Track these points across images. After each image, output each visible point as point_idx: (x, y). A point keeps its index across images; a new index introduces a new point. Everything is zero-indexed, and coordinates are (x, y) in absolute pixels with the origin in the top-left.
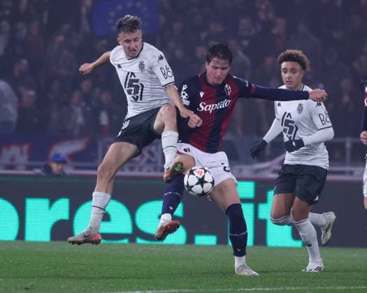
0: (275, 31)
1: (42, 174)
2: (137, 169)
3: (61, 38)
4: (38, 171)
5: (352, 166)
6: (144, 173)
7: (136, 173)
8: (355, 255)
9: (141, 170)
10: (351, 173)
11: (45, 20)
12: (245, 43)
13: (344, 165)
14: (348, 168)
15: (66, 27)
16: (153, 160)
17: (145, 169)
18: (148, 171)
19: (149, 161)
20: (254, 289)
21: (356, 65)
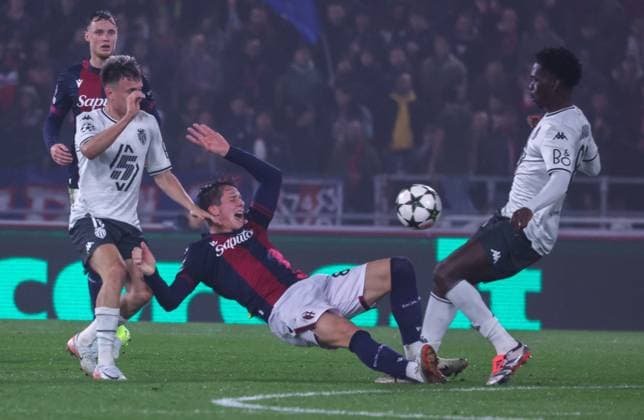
0: (501, 27)
1: (175, 228)
2: (308, 220)
3: (200, 38)
4: (169, 224)
5: (608, 215)
6: (318, 227)
7: (306, 227)
8: (615, 341)
9: (313, 222)
10: (608, 226)
11: (178, 12)
12: (462, 49)
13: (598, 215)
14: (603, 220)
15: (207, 23)
16: (331, 208)
17: (319, 221)
18: (324, 224)
19: (324, 211)
20: (473, 389)
21: (615, 74)
